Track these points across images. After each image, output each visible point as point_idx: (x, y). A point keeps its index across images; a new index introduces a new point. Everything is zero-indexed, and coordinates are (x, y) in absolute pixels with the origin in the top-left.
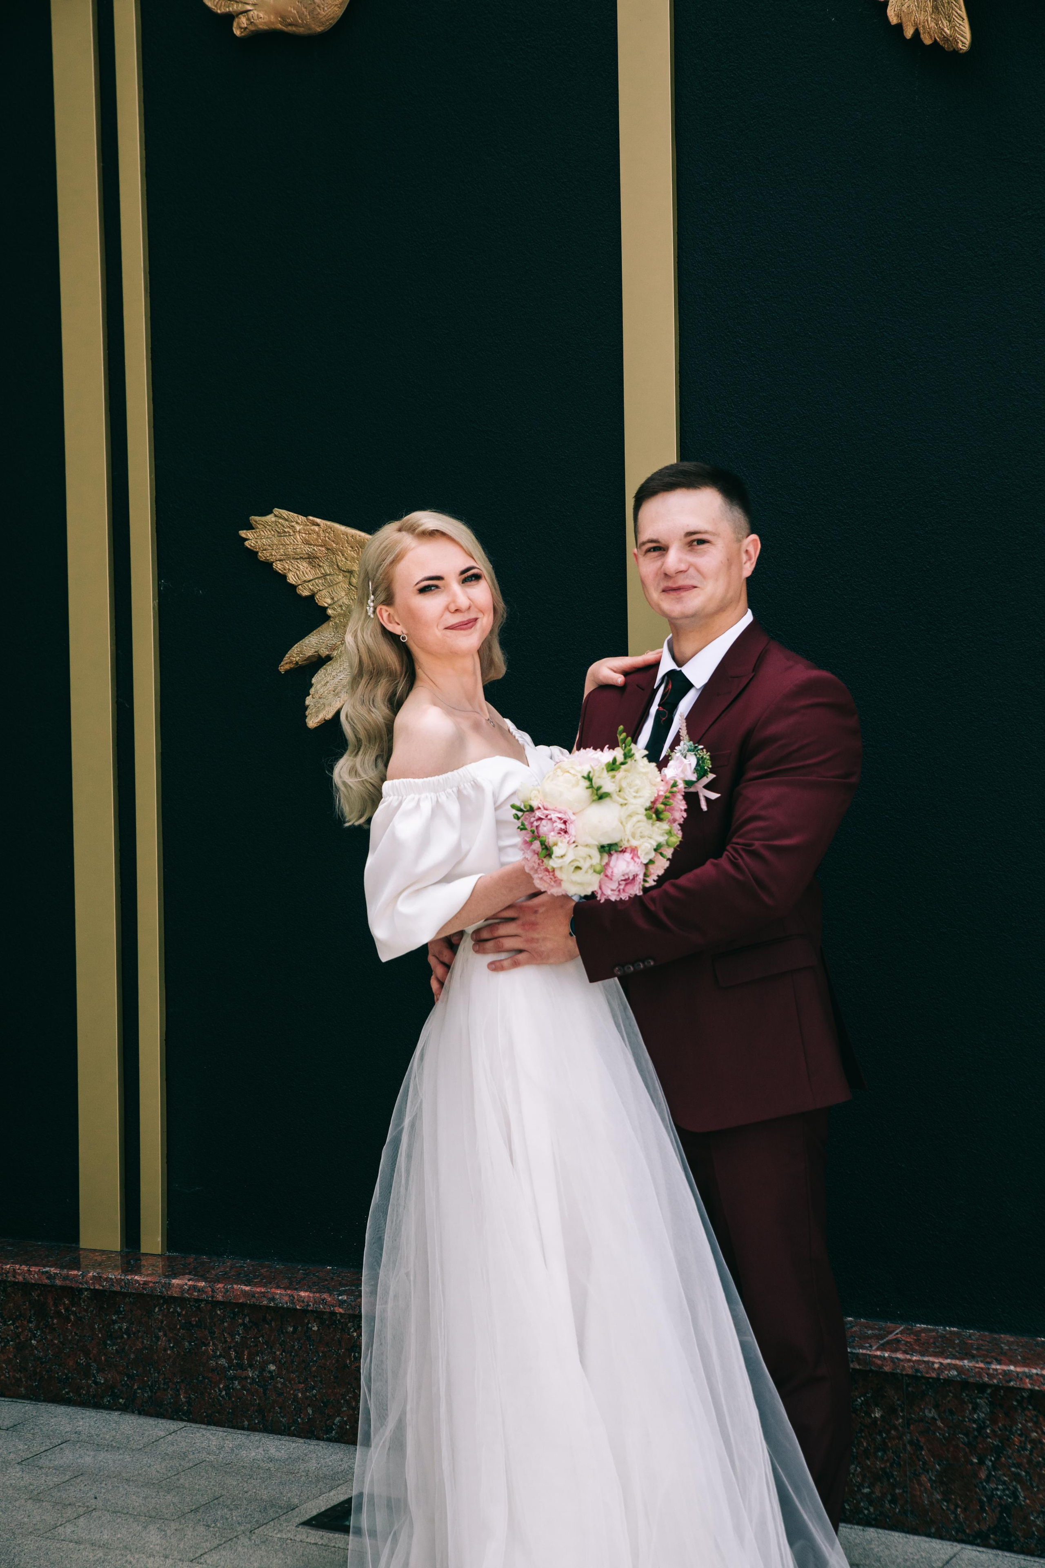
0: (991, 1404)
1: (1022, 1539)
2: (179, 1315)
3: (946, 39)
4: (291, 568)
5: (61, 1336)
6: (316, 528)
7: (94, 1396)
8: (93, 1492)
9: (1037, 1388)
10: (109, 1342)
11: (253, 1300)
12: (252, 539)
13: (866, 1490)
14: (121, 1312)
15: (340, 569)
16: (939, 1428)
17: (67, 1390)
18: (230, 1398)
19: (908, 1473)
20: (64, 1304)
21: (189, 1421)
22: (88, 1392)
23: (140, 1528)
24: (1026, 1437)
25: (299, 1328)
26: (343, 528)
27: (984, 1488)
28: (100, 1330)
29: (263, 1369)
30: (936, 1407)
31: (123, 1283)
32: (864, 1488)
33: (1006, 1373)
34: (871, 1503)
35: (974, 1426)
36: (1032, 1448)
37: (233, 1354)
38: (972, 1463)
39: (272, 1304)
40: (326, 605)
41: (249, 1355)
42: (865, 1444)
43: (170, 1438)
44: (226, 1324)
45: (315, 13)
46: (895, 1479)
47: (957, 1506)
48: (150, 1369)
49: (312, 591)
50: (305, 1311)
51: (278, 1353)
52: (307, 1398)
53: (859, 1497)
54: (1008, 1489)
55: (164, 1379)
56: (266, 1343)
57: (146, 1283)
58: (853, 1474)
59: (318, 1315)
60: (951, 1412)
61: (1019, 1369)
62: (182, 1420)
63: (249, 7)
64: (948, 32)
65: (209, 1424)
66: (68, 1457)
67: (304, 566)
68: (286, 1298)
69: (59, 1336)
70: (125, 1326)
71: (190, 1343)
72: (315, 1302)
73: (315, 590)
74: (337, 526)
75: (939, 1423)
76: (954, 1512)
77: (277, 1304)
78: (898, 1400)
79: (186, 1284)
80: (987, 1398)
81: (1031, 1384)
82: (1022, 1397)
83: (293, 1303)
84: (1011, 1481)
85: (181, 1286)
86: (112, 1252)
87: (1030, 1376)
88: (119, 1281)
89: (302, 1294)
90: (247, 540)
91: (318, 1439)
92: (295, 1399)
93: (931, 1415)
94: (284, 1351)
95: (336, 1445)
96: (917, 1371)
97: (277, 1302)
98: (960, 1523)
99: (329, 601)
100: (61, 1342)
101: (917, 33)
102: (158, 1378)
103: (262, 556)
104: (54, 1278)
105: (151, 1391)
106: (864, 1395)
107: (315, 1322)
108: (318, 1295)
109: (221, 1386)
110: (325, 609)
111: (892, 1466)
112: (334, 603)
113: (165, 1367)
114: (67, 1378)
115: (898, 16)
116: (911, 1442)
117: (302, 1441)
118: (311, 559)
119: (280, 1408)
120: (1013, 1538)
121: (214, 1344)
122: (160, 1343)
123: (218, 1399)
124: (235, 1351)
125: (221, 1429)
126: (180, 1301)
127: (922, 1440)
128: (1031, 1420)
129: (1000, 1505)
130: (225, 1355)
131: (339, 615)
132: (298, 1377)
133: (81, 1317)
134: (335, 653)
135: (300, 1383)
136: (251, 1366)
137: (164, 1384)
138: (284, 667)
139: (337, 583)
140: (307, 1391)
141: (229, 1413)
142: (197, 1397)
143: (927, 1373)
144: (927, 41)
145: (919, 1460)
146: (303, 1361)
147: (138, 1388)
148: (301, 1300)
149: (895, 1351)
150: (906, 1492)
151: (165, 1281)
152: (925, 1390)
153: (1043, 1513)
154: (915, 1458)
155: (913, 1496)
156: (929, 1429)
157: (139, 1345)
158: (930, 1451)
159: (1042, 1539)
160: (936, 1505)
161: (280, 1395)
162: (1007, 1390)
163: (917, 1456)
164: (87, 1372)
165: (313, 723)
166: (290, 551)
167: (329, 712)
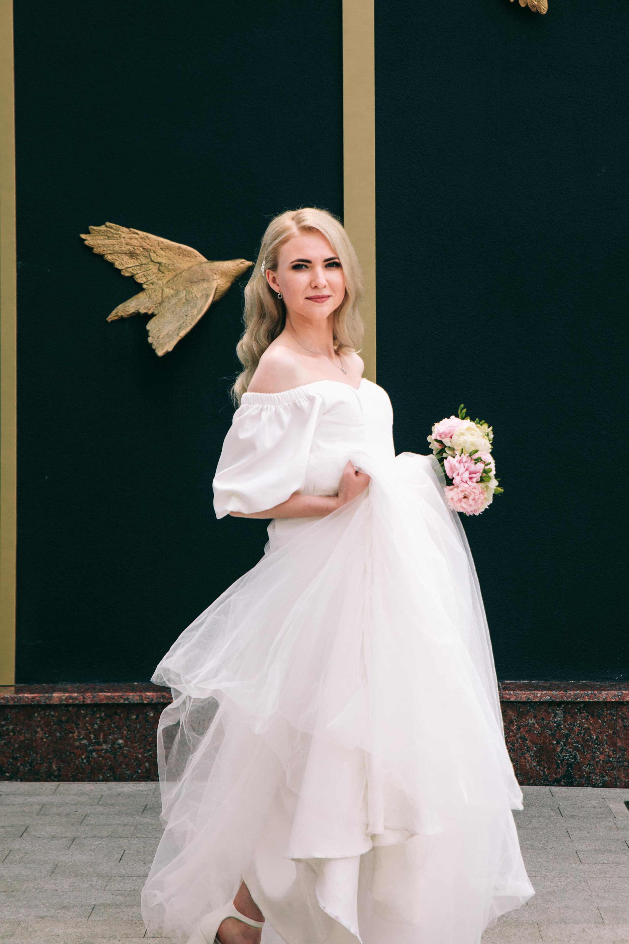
0: (564, 712)
1: (578, 780)
2: (53, 716)
4: (117, 259)
6: (136, 236)
9: (591, 700)
11: (113, 701)
12: (89, 240)
14: (8, 719)
15: (152, 261)
16: (536, 728)
18: (90, 764)
19: (519, 754)
21: (60, 780)
24: (582, 727)
25: (141, 716)
27: (559, 756)
29: (114, 742)
30: (535, 717)
31: (16, 700)
33: (575, 695)
35: (555, 725)
36: (585, 732)
38: (553, 744)
39: (127, 702)
40: (143, 282)
41: (104, 735)
43: (61, 789)
44: (87, 719)
47: (544, 768)
48: (30, 752)
49: (133, 273)
51: (125, 732)
52: (145, 757)
54: (572, 755)
55: (41, 757)
56: (116, 727)
57: (33, 698)
60: (543, 719)
61: (582, 693)
62: (54, 781)
65: (74, 781)
67: (126, 258)
68: (137, 698)
70: (11, 727)
71: (60, 733)
72: (157, 698)
73: (135, 273)
74: (150, 235)
75: (536, 726)
76: (543, 771)
77: (130, 702)
78: (514, 716)
79: (64, 696)
80: (562, 710)
81: (588, 699)
82: (580, 707)
83: (141, 699)
84: (574, 751)
85: (60, 698)
87: (588, 695)
88: (13, 699)
89: (148, 694)
90: (85, 240)
92: (137, 758)
93: (532, 722)
94: (129, 731)
96: (528, 699)
97: (130, 700)
98: (546, 776)
99: (145, 280)
102: (36, 757)
103: (96, 251)
105: (31, 766)
107: (151, 711)
108: (159, 693)
109: (83, 757)
110: (140, 285)
112: (148, 281)
113: (42, 750)
116: (521, 738)
118: (132, 255)
119: (126, 765)
120: (573, 780)
121: (79, 732)
122: (38, 735)
123: (81, 765)
124: (94, 735)
126: (56, 707)
127: (527, 736)
128: (585, 718)
129: (567, 764)
130: (87, 737)
131: (152, 288)
132: (139, 745)
134: (156, 312)
135: (140, 748)
136: (105, 742)
137: (40, 761)
138: (111, 318)
139: (150, 270)
140: (145, 753)
141: (88, 773)
142: (65, 766)
143: (534, 699)
146: (143, 735)
147: (21, 765)
148: (147, 698)
149: (514, 690)
150: (518, 764)
151: (47, 695)
152: (530, 709)
153: (589, 764)
154: (522, 746)
155: (521, 765)
156: (531, 729)
157: (22, 738)
158: (530, 741)
159: (588, 778)
160: (533, 769)
161: (125, 757)
162: (574, 704)
163: (524, 745)
165: (160, 353)
166: (117, 248)
167: (170, 347)
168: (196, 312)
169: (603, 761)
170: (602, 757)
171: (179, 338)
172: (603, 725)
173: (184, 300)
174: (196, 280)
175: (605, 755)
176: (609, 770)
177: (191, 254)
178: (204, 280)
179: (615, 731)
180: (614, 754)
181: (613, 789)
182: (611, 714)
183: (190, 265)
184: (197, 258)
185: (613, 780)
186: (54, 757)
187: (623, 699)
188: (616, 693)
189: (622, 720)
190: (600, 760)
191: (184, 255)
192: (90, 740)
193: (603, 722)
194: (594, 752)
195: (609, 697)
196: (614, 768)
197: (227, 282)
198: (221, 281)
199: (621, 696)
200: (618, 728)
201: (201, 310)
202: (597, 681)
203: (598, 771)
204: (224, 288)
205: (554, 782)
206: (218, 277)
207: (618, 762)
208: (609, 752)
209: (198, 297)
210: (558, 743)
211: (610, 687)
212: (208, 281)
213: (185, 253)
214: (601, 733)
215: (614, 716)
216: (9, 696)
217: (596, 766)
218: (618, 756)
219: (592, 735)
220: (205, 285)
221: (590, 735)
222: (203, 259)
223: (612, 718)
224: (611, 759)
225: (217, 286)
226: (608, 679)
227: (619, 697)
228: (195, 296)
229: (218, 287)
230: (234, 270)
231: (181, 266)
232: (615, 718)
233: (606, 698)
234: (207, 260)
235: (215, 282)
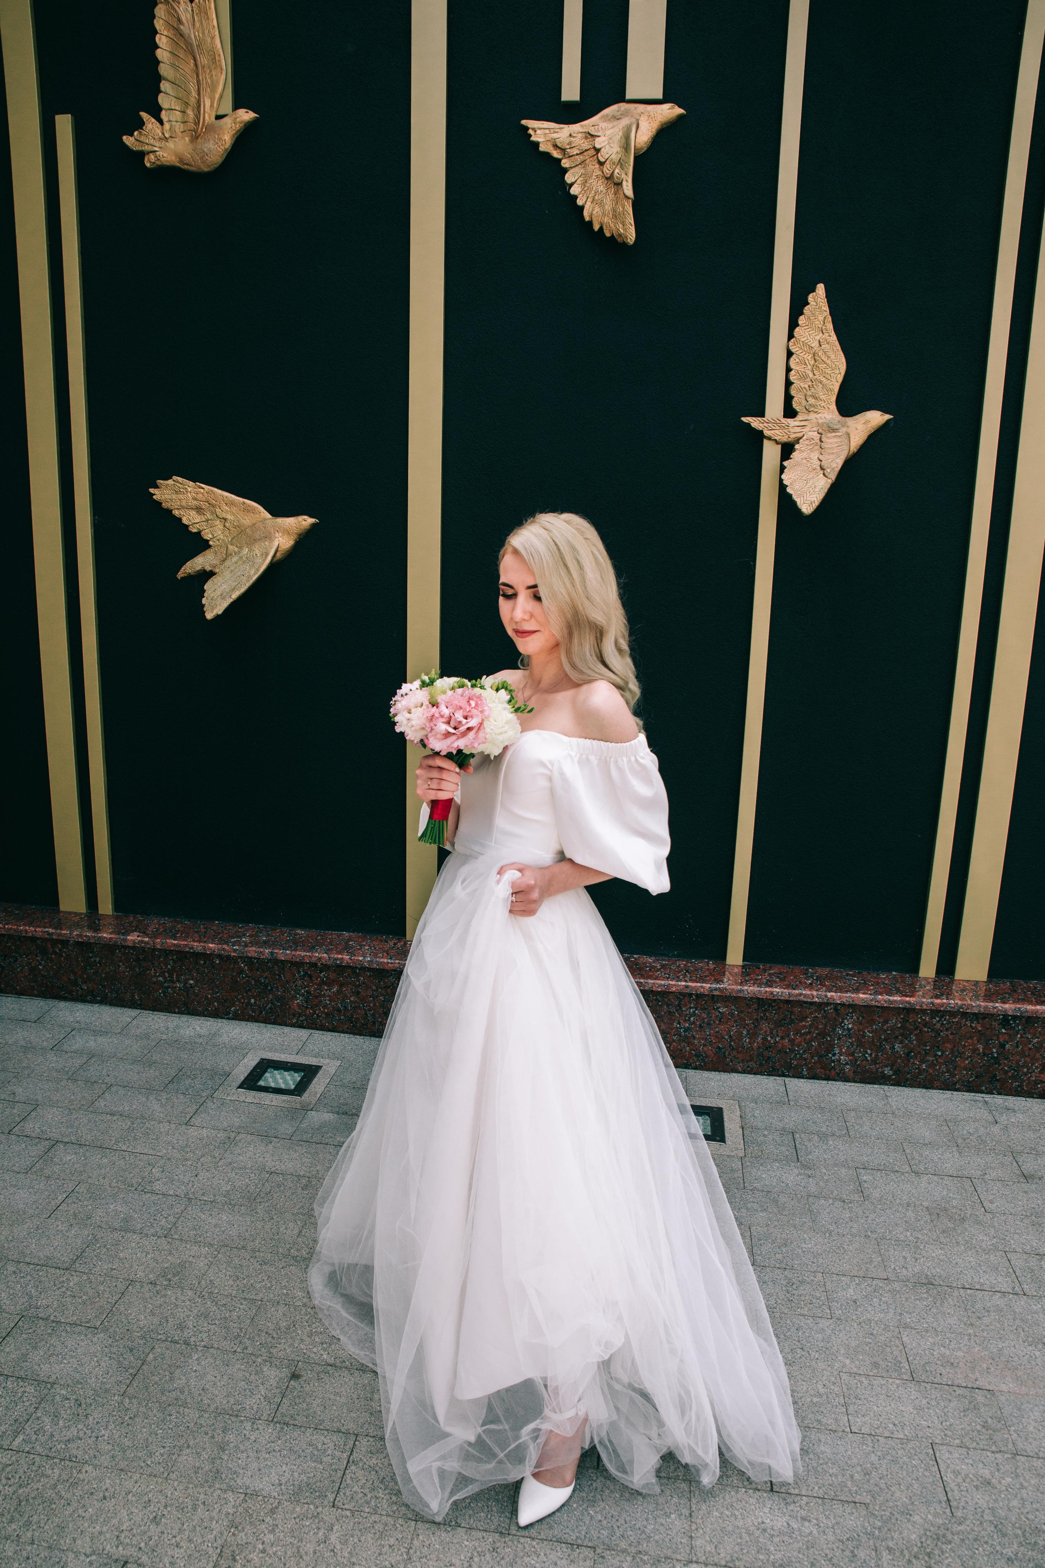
2: (132, 954)
3: (620, 235)
4: (184, 514)
5: (58, 964)
6: (202, 490)
7: (81, 996)
8: (105, 1070)
10: (88, 968)
11: (180, 948)
12: (158, 494)
14: (96, 953)
15: (217, 516)
17: (64, 993)
18: (166, 998)
21: (142, 1009)
22: (77, 994)
23: (144, 1099)
25: (208, 963)
26: (220, 491)
28: (82, 961)
29: (186, 983)
37: (167, 975)
39: (191, 950)
40: (208, 538)
41: (177, 975)
43: (134, 1022)
44: (162, 960)
45: (205, 159)
48: (115, 982)
49: (199, 529)
50: (211, 954)
51: (195, 974)
52: (214, 997)
55: (124, 987)
56: (187, 969)
57: (111, 938)
59: (220, 956)
62: (137, 1008)
63: (156, 149)
64: (622, 231)
65: (154, 1010)
66: (78, 1042)
67: (193, 513)
68: (200, 947)
69: (56, 964)
70: (98, 959)
71: (139, 969)
72: (219, 950)
73: (201, 529)
74: (215, 490)
79: (136, 939)
83: (204, 950)
85: (134, 941)
86: (82, 914)
89: (211, 945)
90: (154, 495)
91: (222, 1018)
92: (207, 998)
94: (198, 973)
95: (234, 1022)
97: (194, 949)
99: (210, 536)
100: (58, 968)
101: (601, 229)
102: (121, 987)
103: (165, 506)
104: (52, 935)
105: (117, 994)
107: (218, 958)
108: (220, 945)
109: (160, 991)
110: (208, 541)
112: (214, 537)
113: (124, 981)
114: (63, 986)
115: (591, 216)
117: (212, 1020)
118: (199, 510)
119: (197, 1003)
121: (155, 970)
122: (120, 969)
123: (159, 998)
124: (168, 973)
125: (162, 1014)
126: (133, 948)
130: (162, 974)
131: (218, 546)
132: (208, 987)
133: (70, 955)
134: (217, 570)
135: (209, 990)
136: (178, 981)
137: (124, 991)
138: (180, 575)
139: (215, 526)
140: (213, 994)
141: (166, 1005)
142: (146, 997)
144: (608, 235)
146: (211, 978)
147: (109, 992)
148: (209, 949)
151: (122, 937)
157: (108, 970)
161: (197, 996)
164: (75, 983)
165: (209, 616)
166: (184, 504)
167: (219, 610)
168: (253, 572)
171: (232, 600)
173: (244, 558)
174: (258, 538)
177: (256, 510)
178: (265, 537)
182: (657, 1000)
183: (255, 521)
184: (262, 514)
186: (136, 989)
188: (663, 982)
191: (248, 511)
192: (165, 978)
197: (290, 540)
198: (283, 538)
200: (663, 1013)
201: (258, 570)
204: (287, 546)
206: (281, 534)
209: (258, 556)
212: (269, 539)
213: (250, 508)
220: (266, 543)
222: (267, 515)
225: (278, 544)
228: (256, 554)
229: (280, 545)
230: (297, 527)
231: (245, 522)
233: (652, 987)
234: (271, 517)
235: (277, 539)
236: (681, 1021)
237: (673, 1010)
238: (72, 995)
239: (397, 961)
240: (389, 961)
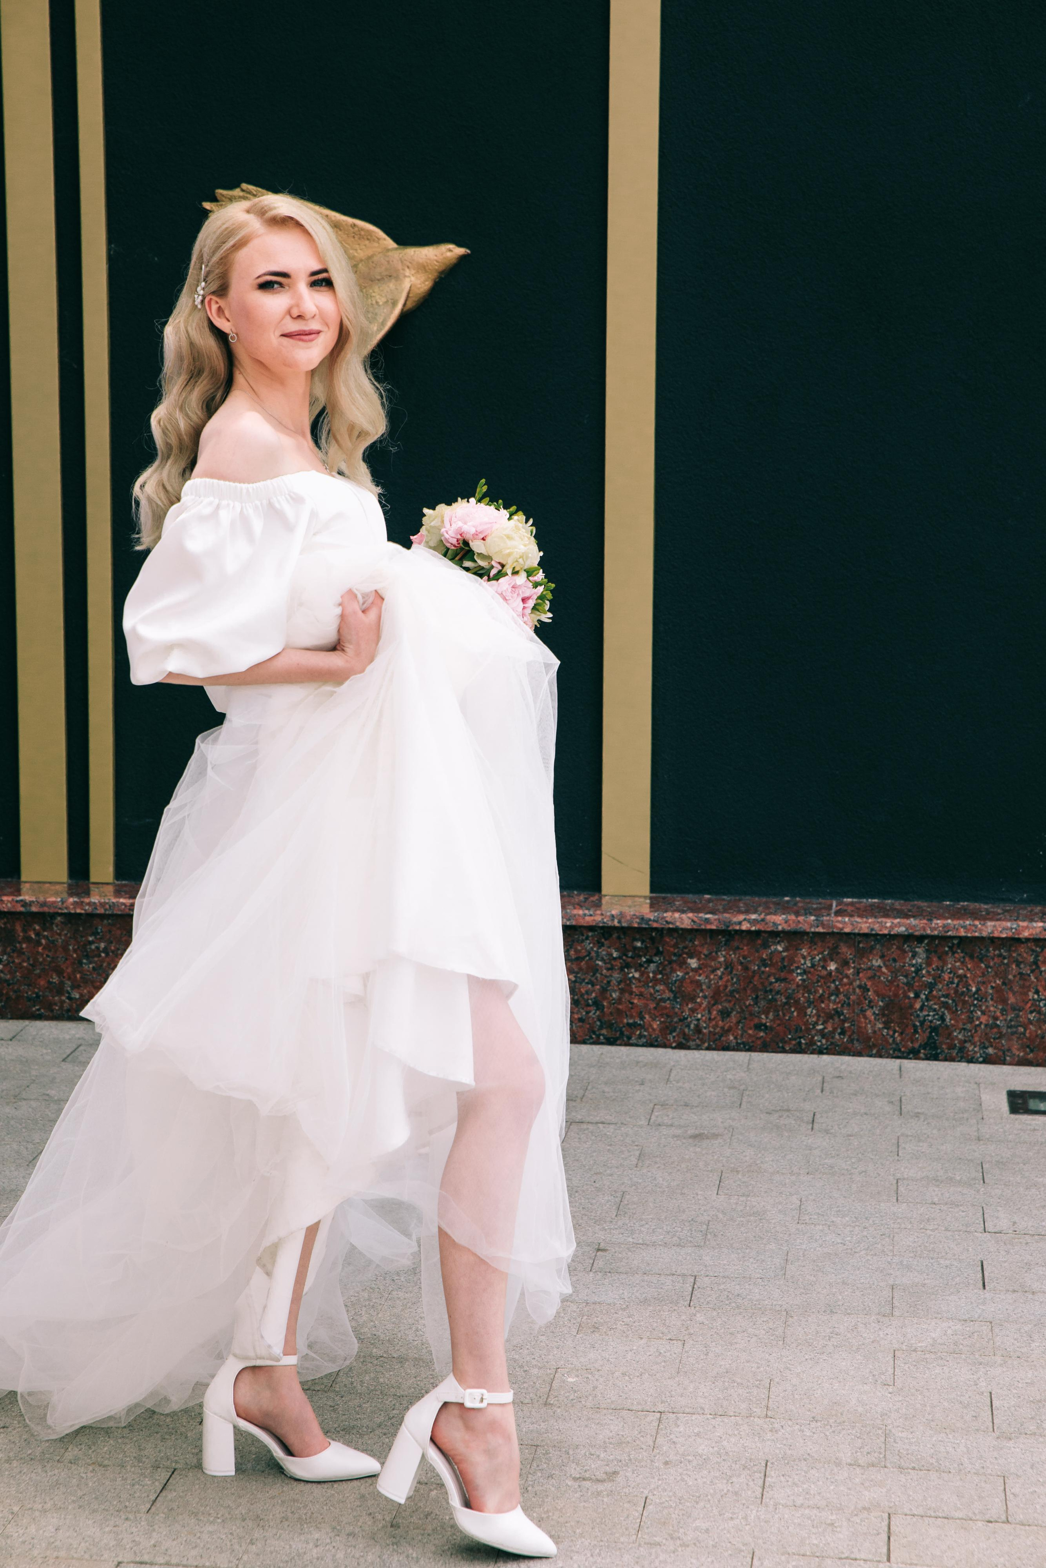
0: (927, 951)
1: (946, 1051)
5: (31, 959)
7: (68, 1011)
9: (969, 935)
10: (85, 961)
13: (820, 1027)
14: (98, 933)
16: (884, 973)
17: (37, 1007)
19: (856, 1011)
20: (34, 930)
22: (61, 1007)
24: (954, 974)
27: (918, 1016)
28: (75, 951)
30: (882, 957)
31: (107, 906)
32: (818, 1025)
33: (944, 926)
34: (823, 1036)
35: (913, 969)
36: (959, 982)
38: (909, 998)
42: (821, 991)
46: (845, 1016)
47: (895, 1032)
53: (813, 1032)
54: (937, 1014)
58: (810, 1016)
60: (895, 960)
61: (955, 923)
69: (29, 959)
70: (102, 945)
75: (884, 970)
76: (892, 1036)
78: (851, 954)
80: (924, 947)
81: (965, 932)
82: (953, 944)
84: (941, 1008)
87: (964, 927)
93: (877, 964)
96: (872, 930)
98: (897, 1044)
100: (30, 965)
104: (30, 905)
106: (822, 953)
111: (842, 1006)
114: (38, 996)
116: (860, 987)
120: (939, 1051)
127: (869, 984)
128: (959, 960)
129: (930, 1027)
133: (54, 941)
143: (881, 930)
145: (866, 999)
149: (851, 916)
150: (854, 1025)
152: (875, 945)
153: (964, 1029)
154: (862, 999)
155: (859, 1027)
156: (875, 975)
158: (875, 992)
159: (962, 1049)
160: (878, 1033)
162: (944, 939)
163: (864, 997)
164: (60, 990)
168: (375, 328)
169: (986, 1025)
170: (984, 1019)
172: (988, 971)
174: (379, 277)
175: (989, 1016)
176: (994, 1039)
177: (371, 236)
178: (390, 276)
179: (1007, 981)
180: (1003, 1015)
181: (1000, 1066)
182: (1000, 955)
183: (370, 252)
184: (381, 242)
185: (1000, 1053)
187: (1018, 934)
188: (1009, 924)
189: (1018, 965)
190: (981, 1023)
191: (361, 237)
193: (987, 967)
194: (972, 1012)
195: (997, 930)
196: (1001, 1036)
197: (426, 281)
198: (417, 278)
199: (1016, 929)
200: (1010, 977)
201: (383, 324)
202: (986, 903)
203: (977, 1039)
204: (422, 290)
205: (909, 1054)
206: (413, 272)
207: (1008, 1027)
208: (995, 1012)
209: (381, 303)
210: (917, 996)
211: (1003, 913)
212: (397, 278)
213: (363, 233)
214: (984, 983)
215: (1005, 958)
216: (97, 901)
217: (975, 1033)
218: (1009, 1018)
219: (970, 985)
220: (392, 285)
221: (967, 986)
222: (390, 243)
223: (1002, 962)
224: (998, 1022)
225: (410, 287)
226: (1003, 900)
227: (1014, 930)
228: (377, 302)
229: (412, 288)
230: (437, 261)
231: (356, 254)
232: (1006, 961)
233: (993, 932)
234: (394, 245)
235: (407, 280)
236: (1041, 989)
237: (1026, 970)
238: (52, 1011)
239: (599, 912)
240: (587, 912)
